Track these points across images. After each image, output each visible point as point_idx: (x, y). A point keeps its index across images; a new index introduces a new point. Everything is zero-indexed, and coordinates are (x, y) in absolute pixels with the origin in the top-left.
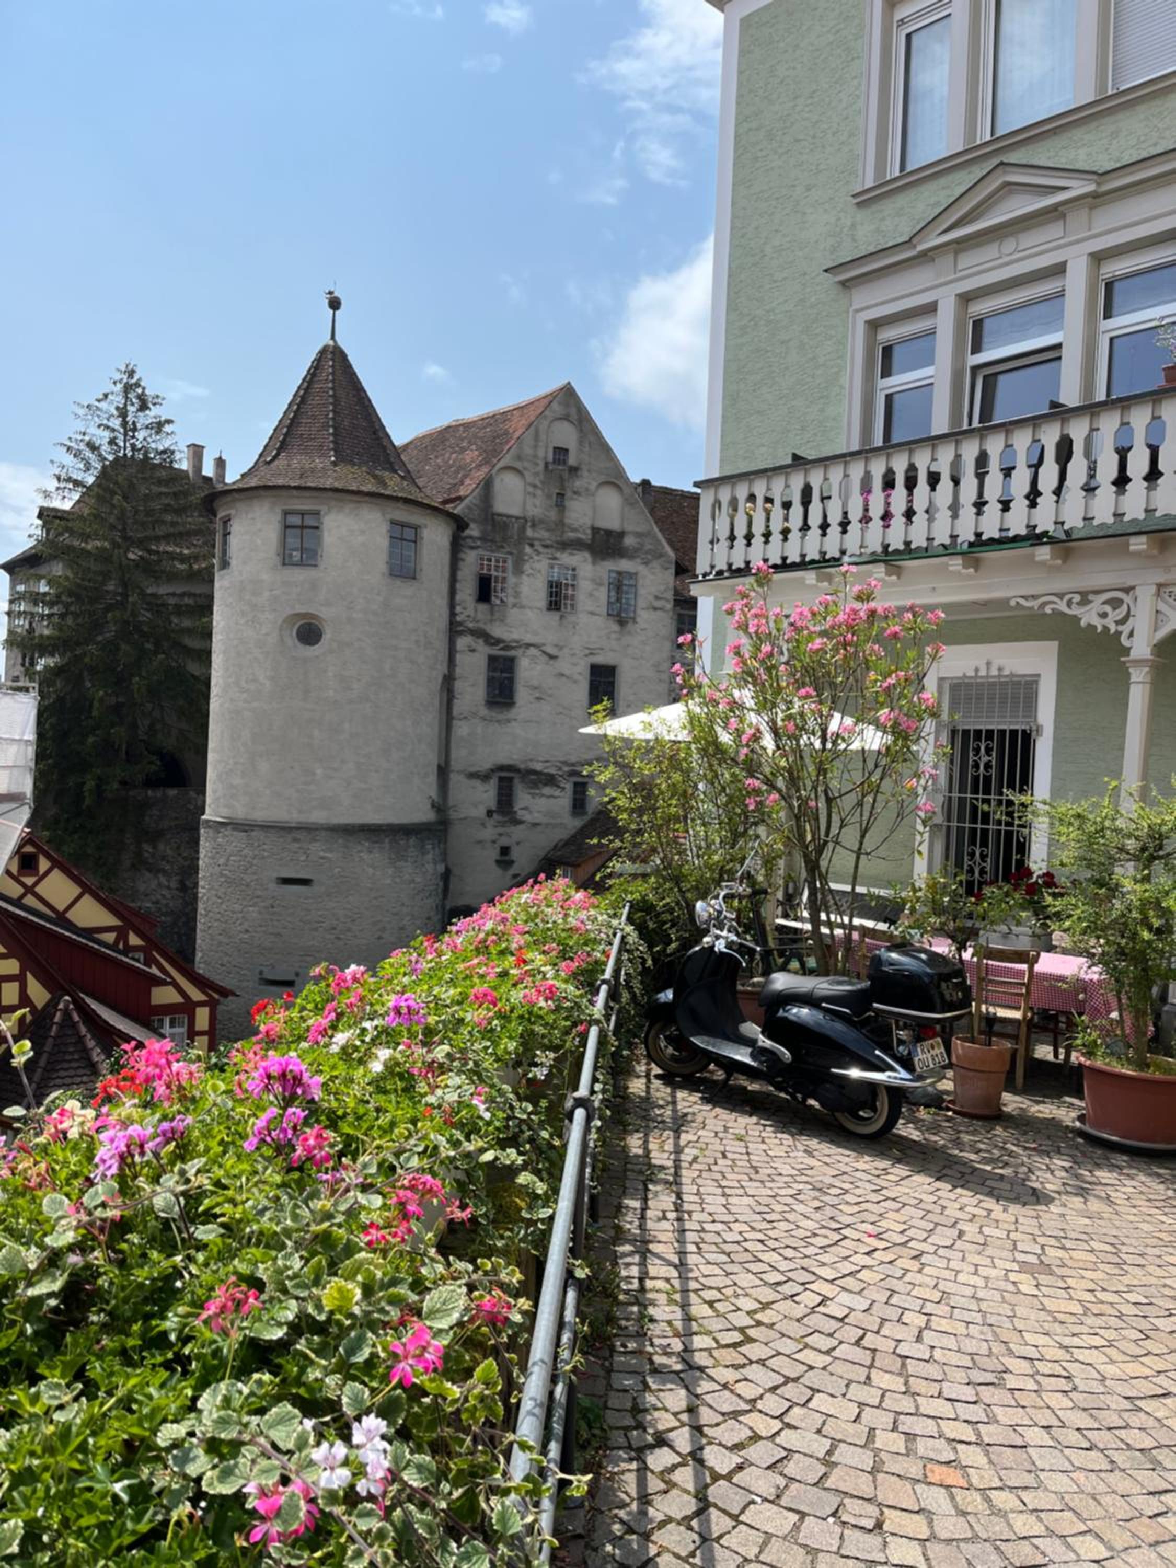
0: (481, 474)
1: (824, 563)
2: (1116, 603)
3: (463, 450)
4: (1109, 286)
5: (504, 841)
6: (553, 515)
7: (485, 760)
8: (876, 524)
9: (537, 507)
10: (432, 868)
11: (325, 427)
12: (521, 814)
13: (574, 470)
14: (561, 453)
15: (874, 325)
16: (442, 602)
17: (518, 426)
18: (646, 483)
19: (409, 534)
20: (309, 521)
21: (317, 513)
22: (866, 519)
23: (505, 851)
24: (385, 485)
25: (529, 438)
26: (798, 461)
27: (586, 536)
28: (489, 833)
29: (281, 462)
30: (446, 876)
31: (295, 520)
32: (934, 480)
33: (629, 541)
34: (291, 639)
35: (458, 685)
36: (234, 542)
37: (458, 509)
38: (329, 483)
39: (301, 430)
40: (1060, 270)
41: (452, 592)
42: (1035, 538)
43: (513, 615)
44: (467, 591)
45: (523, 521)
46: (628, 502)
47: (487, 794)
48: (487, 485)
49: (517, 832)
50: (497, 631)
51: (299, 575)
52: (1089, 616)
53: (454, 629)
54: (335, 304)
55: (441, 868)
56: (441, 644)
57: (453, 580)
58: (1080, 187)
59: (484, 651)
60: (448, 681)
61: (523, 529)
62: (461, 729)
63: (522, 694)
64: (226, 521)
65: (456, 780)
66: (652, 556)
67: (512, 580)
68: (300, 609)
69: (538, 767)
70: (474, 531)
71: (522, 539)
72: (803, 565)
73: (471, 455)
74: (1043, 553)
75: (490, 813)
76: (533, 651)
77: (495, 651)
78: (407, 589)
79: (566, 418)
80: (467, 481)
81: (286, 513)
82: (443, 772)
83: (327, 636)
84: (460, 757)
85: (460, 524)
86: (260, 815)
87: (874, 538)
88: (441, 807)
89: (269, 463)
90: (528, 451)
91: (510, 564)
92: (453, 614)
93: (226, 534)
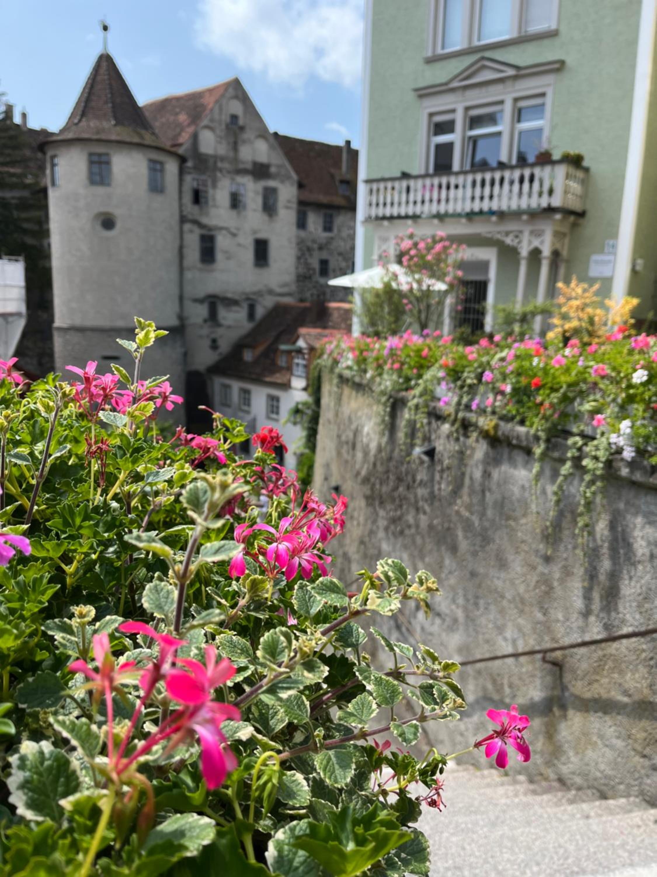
0: (191, 130)
1: (415, 217)
2: (517, 237)
3: (177, 114)
4: (520, 111)
5: (213, 336)
6: (231, 154)
7: (201, 292)
8: (435, 203)
9: (222, 150)
10: (179, 350)
11: (106, 103)
12: (222, 322)
13: (242, 129)
14: (234, 118)
15: (431, 115)
16: (176, 205)
17: (209, 101)
18: (276, 134)
19: (158, 167)
20: (104, 159)
21: (107, 154)
22: (431, 201)
23: (214, 341)
24: (142, 137)
25: (216, 110)
26: (405, 176)
27: (249, 166)
28: (205, 331)
29: (84, 123)
30: (185, 354)
31: (95, 158)
32: (457, 187)
33: (273, 170)
34: (99, 228)
35: (186, 251)
36: (59, 171)
37: (181, 151)
38: (114, 137)
39: (93, 104)
40: (501, 102)
41: (180, 198)
42: (491, 213)
43: (213, 211)
44: (188, 198)
45: (216, 158)
46: (271, 147)
47: (203, 311)
48: (195, 137)
49: (220, 331)
50: (205, 220)
51: (100, 190)
52: (508, 241)
53: (183, 220)
54: (105, 28)
55: (183, 350)
56: (177, 228)
57: (180, 192)
58: (511, 72)
59: (198, 232)
60: (181, 248)
61: (215, 163)
62: (188, 275)
63: (219, 256)
64: (53, 157)
65: (188, 304)
66: (284, 178)
67: (211, 191)
68: (102, 209)
69: (229, 295)
70: (190, 164)
71: (215, 168)
72: (407, 217)
73: (183, 118)
74: (494, 218)
75: (205, 321)
76: (224, 232)
77: (204, 232)
78: (159, 199)
79: (236, 97)
80: (183, 134)
81: (91, 155)
82: (181, 298)
83: (119, 225)
84: (188, 290)
85: (182, 160)
86: (89, 323)
87: (434, 209)
88: (181, 318)
89: (77, 124)
90: (216, 116)
91: (209, 183)
92: (181, 211)
93: (53, 165)
